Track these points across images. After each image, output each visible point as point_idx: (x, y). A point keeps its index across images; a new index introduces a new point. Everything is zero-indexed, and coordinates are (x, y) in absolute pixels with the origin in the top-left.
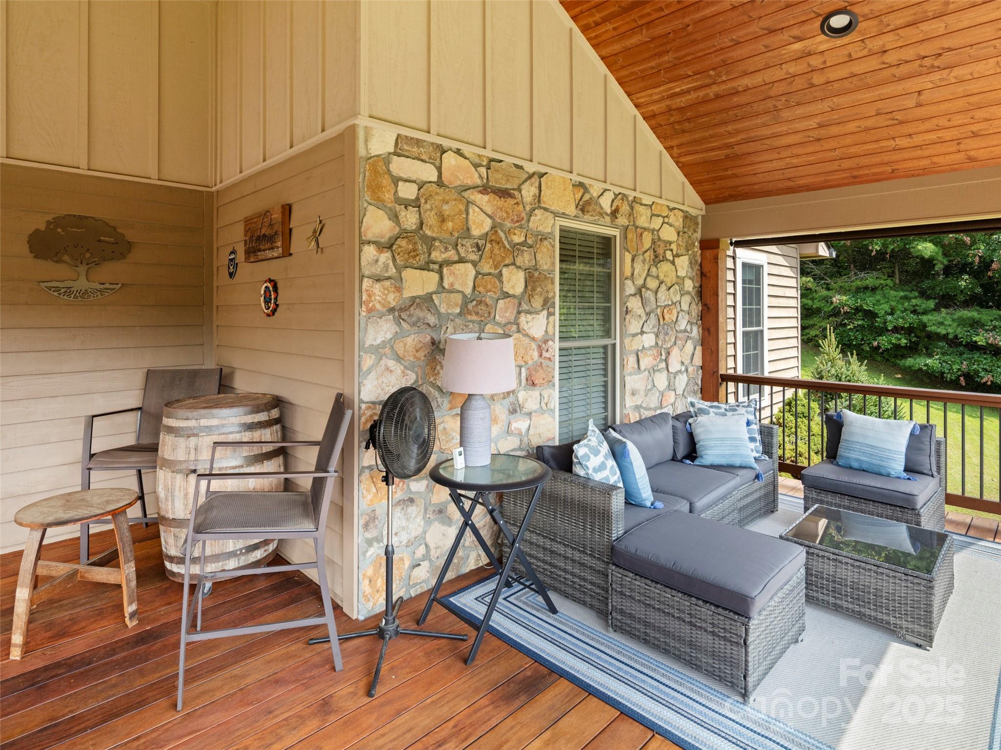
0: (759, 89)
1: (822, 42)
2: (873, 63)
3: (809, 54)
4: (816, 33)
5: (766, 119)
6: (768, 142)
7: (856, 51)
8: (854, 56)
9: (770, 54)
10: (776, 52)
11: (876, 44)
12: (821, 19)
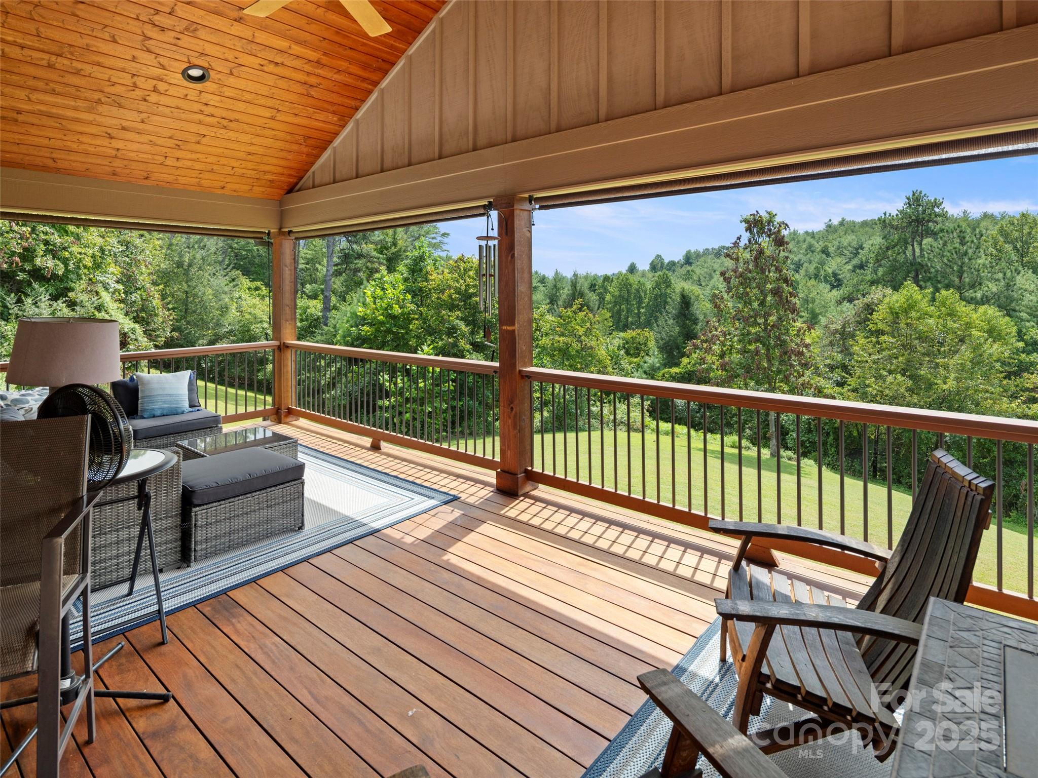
0: (98, 81)
1: (178, 78)
2: (196, 107)
3: (161, 80)
4: (178, 71)
5: (81, 105)
6: (64, 122)
7: (192, 95)
8: (189, 97)
9: (133, 64)
10: (139, 66)
11: (206, 97)
12: (188, 65)
